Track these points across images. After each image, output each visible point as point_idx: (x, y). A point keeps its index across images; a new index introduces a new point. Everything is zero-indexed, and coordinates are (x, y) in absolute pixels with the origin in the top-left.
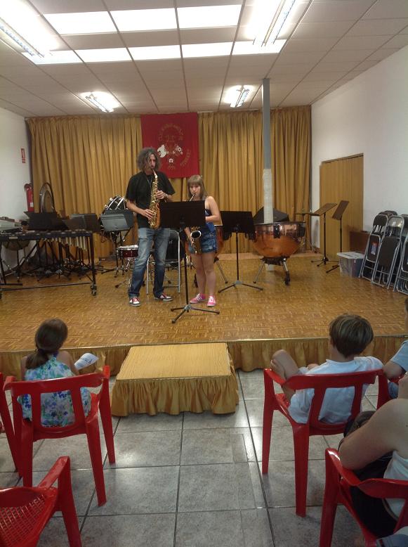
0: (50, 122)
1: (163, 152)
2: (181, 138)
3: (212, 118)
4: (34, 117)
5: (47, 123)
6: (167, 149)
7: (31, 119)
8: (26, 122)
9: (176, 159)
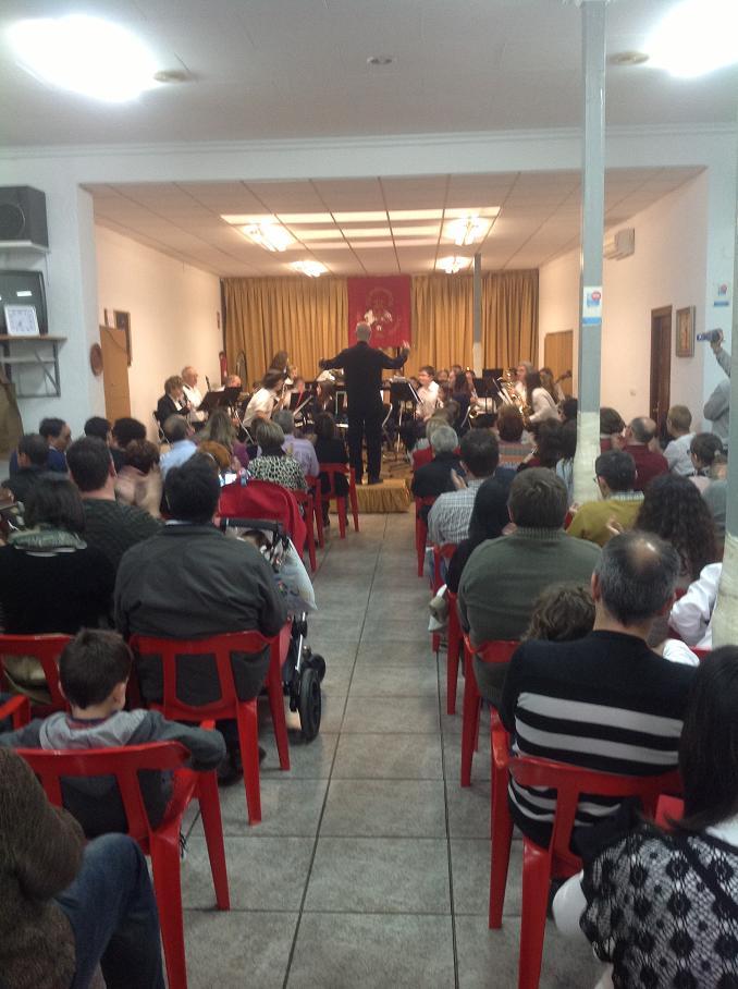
0: (247, 283)
1: (370, 318)
2: (391, 304)
3: (426, 282)
4: (230, 278)
5: (244, 285)
6: (374, 315)
7: (226, 279)
9: (385, 326)
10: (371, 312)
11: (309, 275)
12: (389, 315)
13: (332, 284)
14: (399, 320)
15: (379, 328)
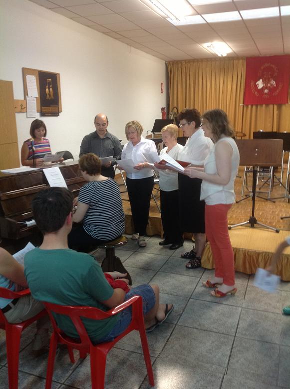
0: (181, 64)
1: (260, 84)
2: (276, 74)
4: (171, 61)
6: (263, 82)
7: (169, 62)
8: (166, 64)
9: (270, 90)
10: (261, 80)
11: (220, 55)
12: (273, 82)
13: (236, 62)
14: (281, 86)
15: (266, 91)
